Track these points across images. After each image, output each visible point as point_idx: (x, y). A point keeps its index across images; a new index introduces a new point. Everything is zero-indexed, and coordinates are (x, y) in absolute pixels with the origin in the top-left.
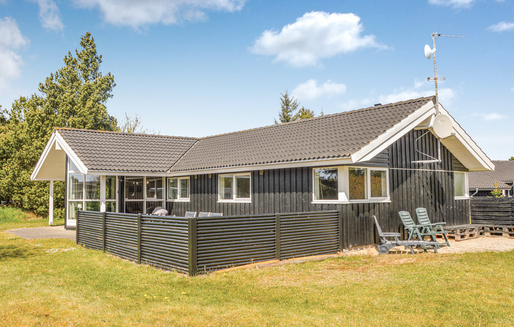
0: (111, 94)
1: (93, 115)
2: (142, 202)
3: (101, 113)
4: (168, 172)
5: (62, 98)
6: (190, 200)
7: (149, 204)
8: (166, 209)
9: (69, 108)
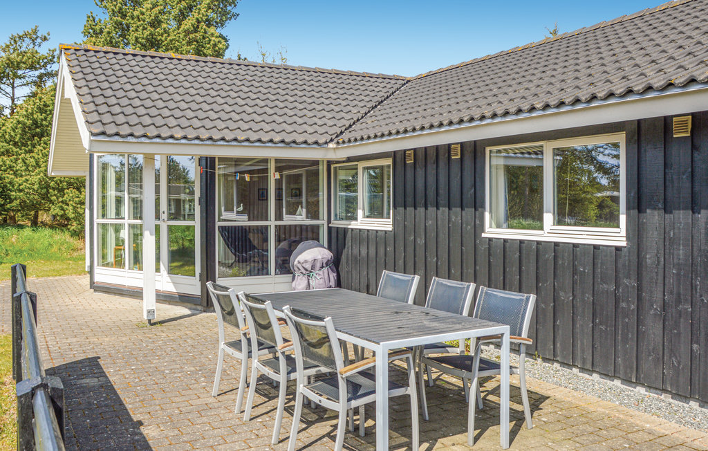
0: (235, 11)
1: (193, 46)
2: (266, 227)
3: (212, 42)
4: (331, 145)
5: (136, 13)
6: (394, 225)
7: (283, 232)
8: (330, 248)
9: (148, 33)
